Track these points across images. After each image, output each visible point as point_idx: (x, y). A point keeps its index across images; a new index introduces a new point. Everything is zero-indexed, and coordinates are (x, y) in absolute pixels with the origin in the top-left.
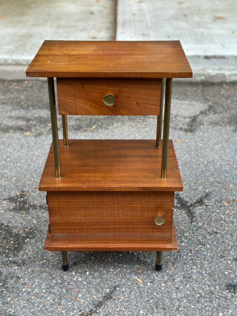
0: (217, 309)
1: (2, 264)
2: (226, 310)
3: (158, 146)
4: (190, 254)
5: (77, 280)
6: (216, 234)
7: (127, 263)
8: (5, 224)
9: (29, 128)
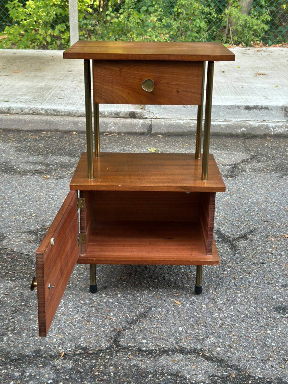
0: (264, 327)
1: (23, 287)
2: (274, 329)
3: (198, 158)
4: (233, 281)
5: (108, 300)
6: (262, 265)
7: (163, 288)
8: (25, 253)
9: (49, 172)
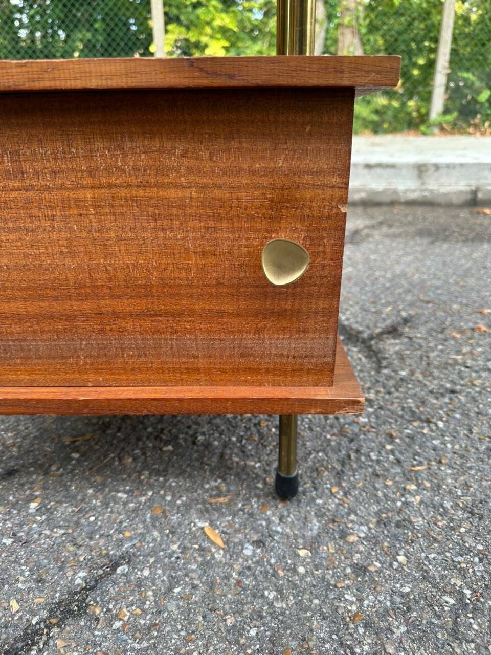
4: (389, 447)
6: (452, 395)
